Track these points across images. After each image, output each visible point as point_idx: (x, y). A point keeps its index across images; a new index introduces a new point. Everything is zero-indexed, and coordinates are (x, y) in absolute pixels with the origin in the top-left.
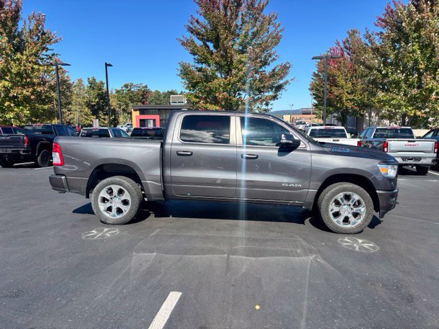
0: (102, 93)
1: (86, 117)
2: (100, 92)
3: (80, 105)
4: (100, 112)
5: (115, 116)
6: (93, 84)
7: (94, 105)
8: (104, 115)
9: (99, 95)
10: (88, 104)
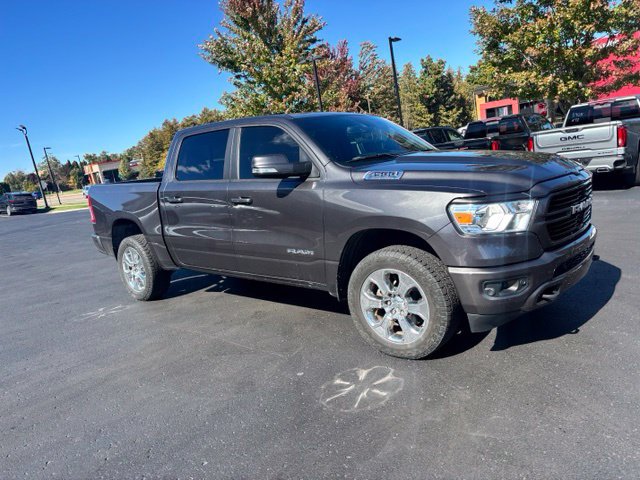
0: (443, 77)
1: (419, 118)
2: (439, 76)
3: (411, 101)
4: (441, 107)
5: (464, 109)
6: (427, 67)
7: (432, 98)
8: (447, 110)
9: (437, 81)
10: (422, 99)
